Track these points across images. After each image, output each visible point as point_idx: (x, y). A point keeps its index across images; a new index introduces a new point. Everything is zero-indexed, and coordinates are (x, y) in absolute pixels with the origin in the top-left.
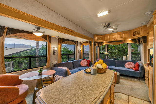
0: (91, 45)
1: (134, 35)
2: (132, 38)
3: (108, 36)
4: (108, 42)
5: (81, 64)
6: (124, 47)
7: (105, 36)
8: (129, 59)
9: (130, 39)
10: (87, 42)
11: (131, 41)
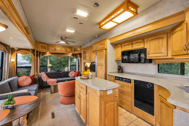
0: (34, 55)
2: (73, 53)
11: (71, 55)
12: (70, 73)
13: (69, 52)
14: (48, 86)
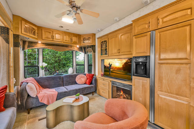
2: (81, 45)
3: (50, 33)
9: (78, 46)
11: (77, 49)
12: (78, 77)
13: (75, 43)
14: (40, 105)
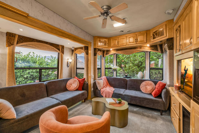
0: (87, 53)
1: (154, 38)
2: (151, 43)
3: (116, 40)
4: (117, 50)
5: (67, 87)
6: (141, 58)
7: (111, 39)
8: (147, 77)
9: (148, 45)
10: (81, 48)
11: (149, 48)
13: (143, 43)
